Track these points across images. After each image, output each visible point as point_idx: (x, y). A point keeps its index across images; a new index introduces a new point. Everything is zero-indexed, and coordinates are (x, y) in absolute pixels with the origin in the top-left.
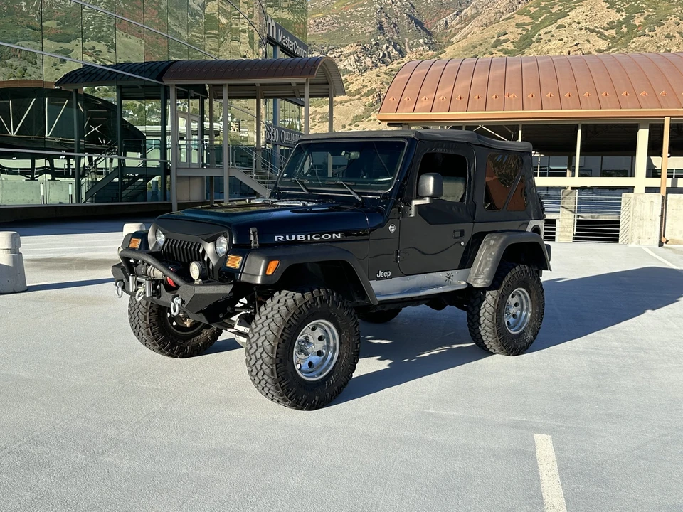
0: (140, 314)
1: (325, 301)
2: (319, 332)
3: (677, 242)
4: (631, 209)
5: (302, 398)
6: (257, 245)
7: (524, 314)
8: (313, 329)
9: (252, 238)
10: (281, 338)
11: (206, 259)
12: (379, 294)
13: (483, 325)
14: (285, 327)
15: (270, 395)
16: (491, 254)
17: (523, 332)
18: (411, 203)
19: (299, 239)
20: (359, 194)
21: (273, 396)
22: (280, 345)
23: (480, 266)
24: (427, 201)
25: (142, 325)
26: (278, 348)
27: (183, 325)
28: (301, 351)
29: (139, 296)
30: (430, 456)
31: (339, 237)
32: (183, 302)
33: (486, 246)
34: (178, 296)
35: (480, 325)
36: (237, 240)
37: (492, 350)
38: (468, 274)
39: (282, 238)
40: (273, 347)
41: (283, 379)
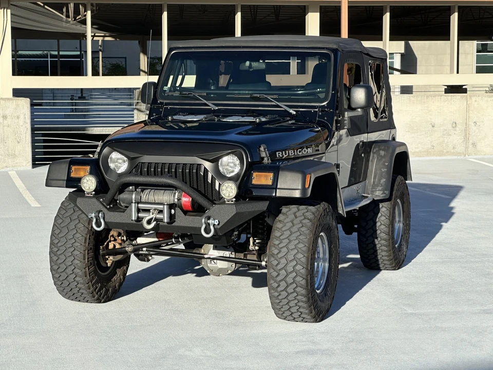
9: (264, 155)
13: (379, 239)
16: (384, 165)
19: (290, 154)
23: (375, 178)
24: (359, 112)
31: (311, 151)
33: (376, 156)
34: (209, 217)
35: (377, 238)
38: (366, 186)
39: (280, 154)
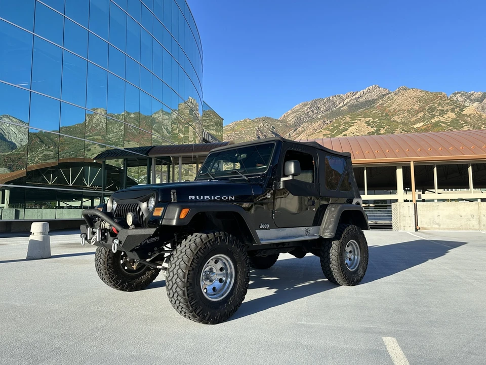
0: (101, 260)
1: (224, 240)
2: (220, 265)
3: (425, 229)
4: (398, 211)
5: (207, 314)
6: (176, 201)
7: (356, 257)
8: (216, 262)
9: (172, 197)
10: (190, 266)
11: (141, 214)
12: (262, 240)
13: (332, 264)
14: (194, 259)
15: (183, 312)
16: (333, 216)
17: (357, 269)
18: (280, 180)
19: (205, 199)
20: (247, 176)
21: (185, 313)
22: (190, 272)
24: (290, 178)
25: (102, 268)
26: (189, 274)
27: (131, 268)
28: (207, 278)
29: (93, 242)
30: (306, 357)
31: (233, 199)
32: (120, 242)
33: (328, 211)
34: (118, 238)
35: (330, 264)
36: (162, 198)
37: (338, 282)
38: (319, 229)
39: (193, 198)
40: (185, 274)
41: (192, 299)
